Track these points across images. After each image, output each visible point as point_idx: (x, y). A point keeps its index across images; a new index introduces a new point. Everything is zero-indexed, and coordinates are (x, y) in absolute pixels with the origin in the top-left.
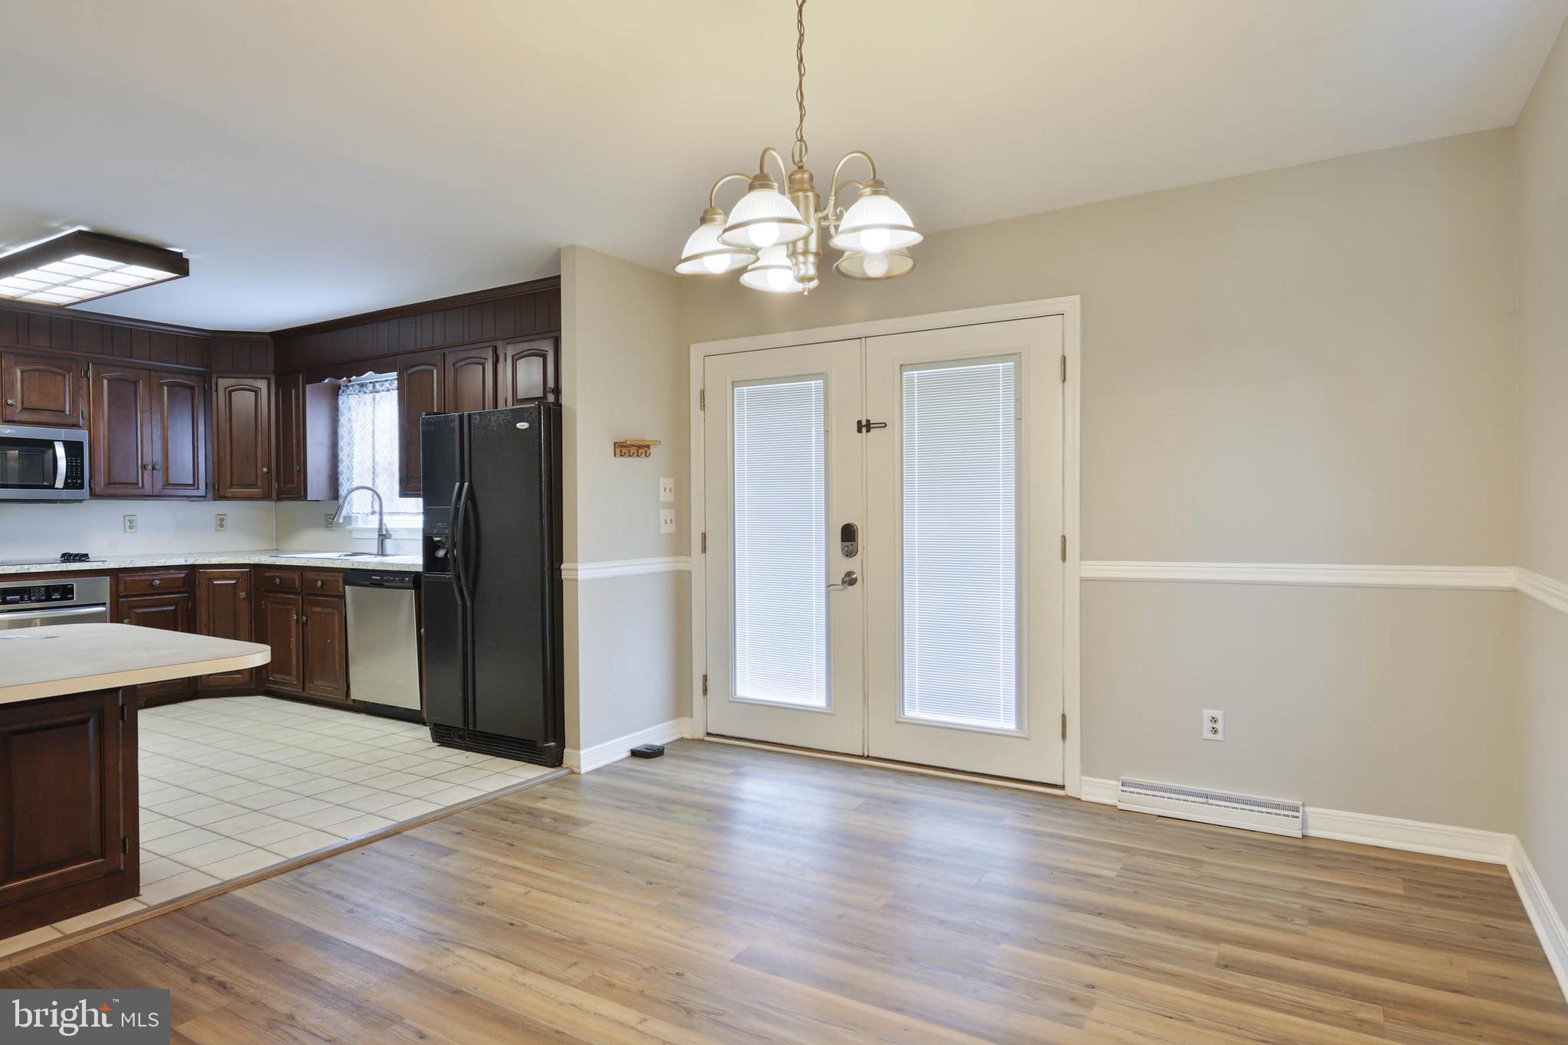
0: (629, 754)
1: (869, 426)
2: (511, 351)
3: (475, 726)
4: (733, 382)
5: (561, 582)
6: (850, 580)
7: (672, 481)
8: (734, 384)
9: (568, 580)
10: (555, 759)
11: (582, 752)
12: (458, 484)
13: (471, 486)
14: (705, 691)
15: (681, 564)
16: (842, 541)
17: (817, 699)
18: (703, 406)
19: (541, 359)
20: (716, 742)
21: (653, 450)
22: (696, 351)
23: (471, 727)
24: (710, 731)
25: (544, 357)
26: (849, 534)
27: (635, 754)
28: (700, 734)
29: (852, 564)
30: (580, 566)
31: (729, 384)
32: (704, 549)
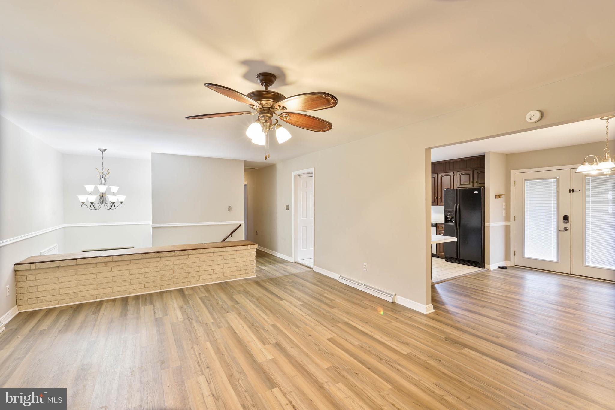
0: (498, 268)
1: (573, 191)
2: (458, 173)
3: (460, 257)
4: (525, 179)
5: (485, 226)
6: (566, 229)
7: (505, 203)
8: (525, 180)
9: (486, 226)
10: (483, 267)
11: (490, 265)
12: (455, 205)
13: (459, 206)
14: (515, 255)
15: (508, 223)
16: (564, 219)
17: (554, 259)
18: (514, 185)
19: (468, 175)
20: (517, 267)
21: (502, 196)
22: (513, 172)
23: (458, 258)
24: (516, 265)
25: (469, 175)
26: (566, 218)
27: (499, 267)
28: (513, 265)
29: (567, 225)
30: (490, 223)
31: (524, 180)
32: (515, 220)
